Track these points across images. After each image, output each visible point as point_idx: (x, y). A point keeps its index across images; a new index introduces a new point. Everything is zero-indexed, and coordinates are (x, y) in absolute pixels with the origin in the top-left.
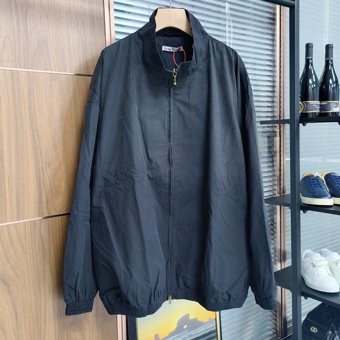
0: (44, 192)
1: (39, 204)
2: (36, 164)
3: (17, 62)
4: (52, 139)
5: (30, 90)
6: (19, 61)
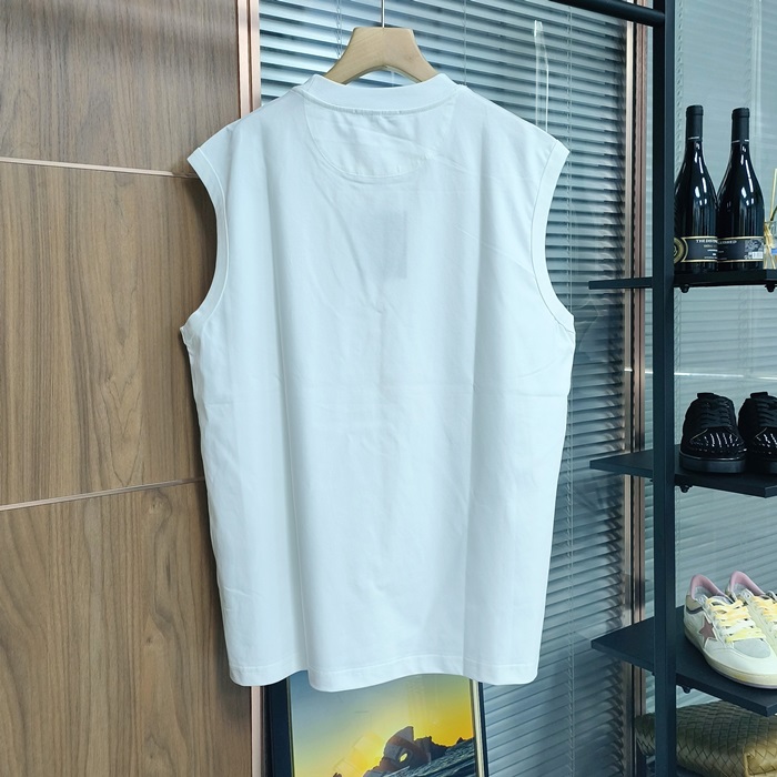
0: (93, 437)
1: (81, 463)
3: (43, 148)
4: (116, 318)
5: (69, 209)
6: (47, 144)
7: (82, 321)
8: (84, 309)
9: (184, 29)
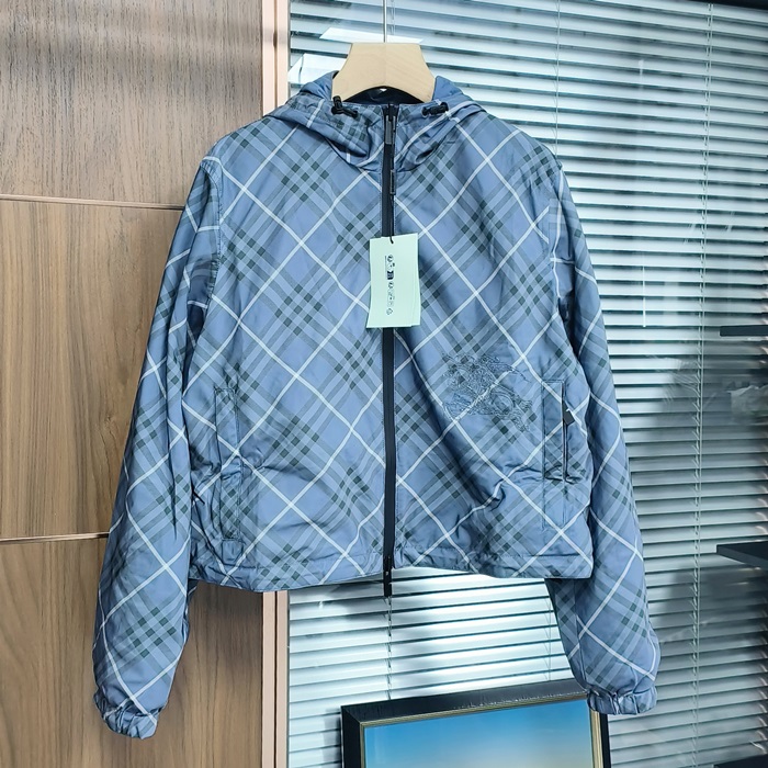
0: (91, 477)
1: (78, 503)
2: (77, 413)
3: (45, 184)
4: (118, 357)
5: (71, 246)
6: (50, 180)
7: (82, 359)
8: (84, 347)
9: (200, 56)
